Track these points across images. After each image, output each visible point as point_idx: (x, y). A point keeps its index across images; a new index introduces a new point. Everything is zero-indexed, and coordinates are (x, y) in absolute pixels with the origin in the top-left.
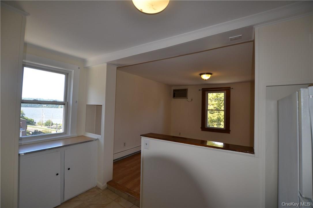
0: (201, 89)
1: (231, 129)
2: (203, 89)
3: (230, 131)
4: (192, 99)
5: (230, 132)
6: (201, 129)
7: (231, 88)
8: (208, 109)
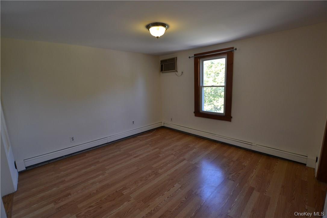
0: (193, 56)
1: (233, 115)
2: (195, 55)
3: (231, 117)
4: (182, 72)
5: (232, 120)
6: (194, 114)
7: (235, 48)
8: (204, 85)
